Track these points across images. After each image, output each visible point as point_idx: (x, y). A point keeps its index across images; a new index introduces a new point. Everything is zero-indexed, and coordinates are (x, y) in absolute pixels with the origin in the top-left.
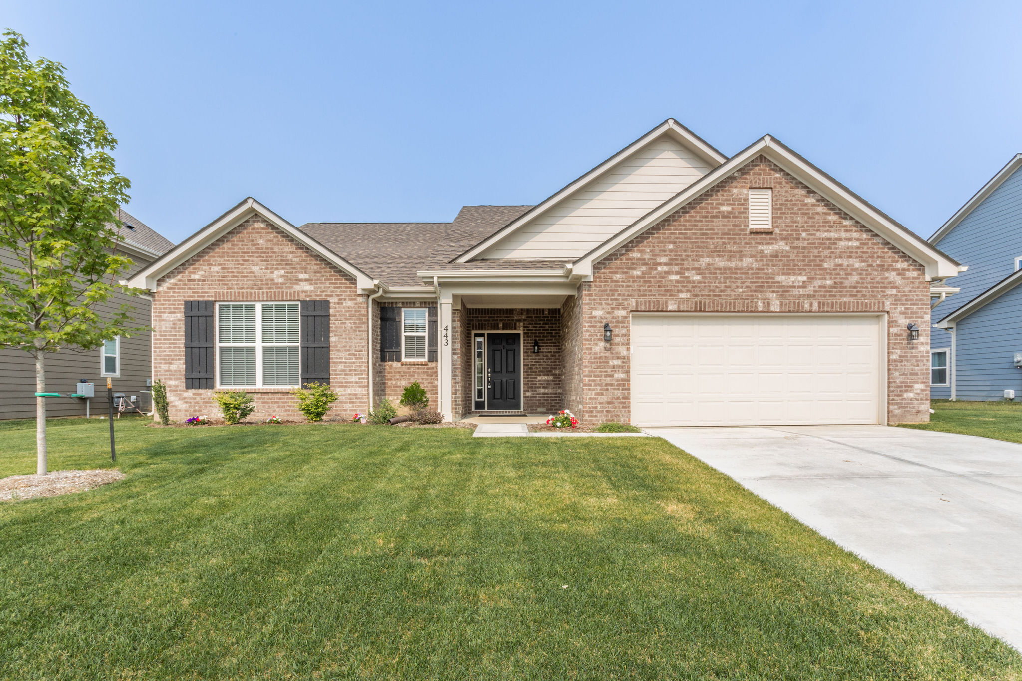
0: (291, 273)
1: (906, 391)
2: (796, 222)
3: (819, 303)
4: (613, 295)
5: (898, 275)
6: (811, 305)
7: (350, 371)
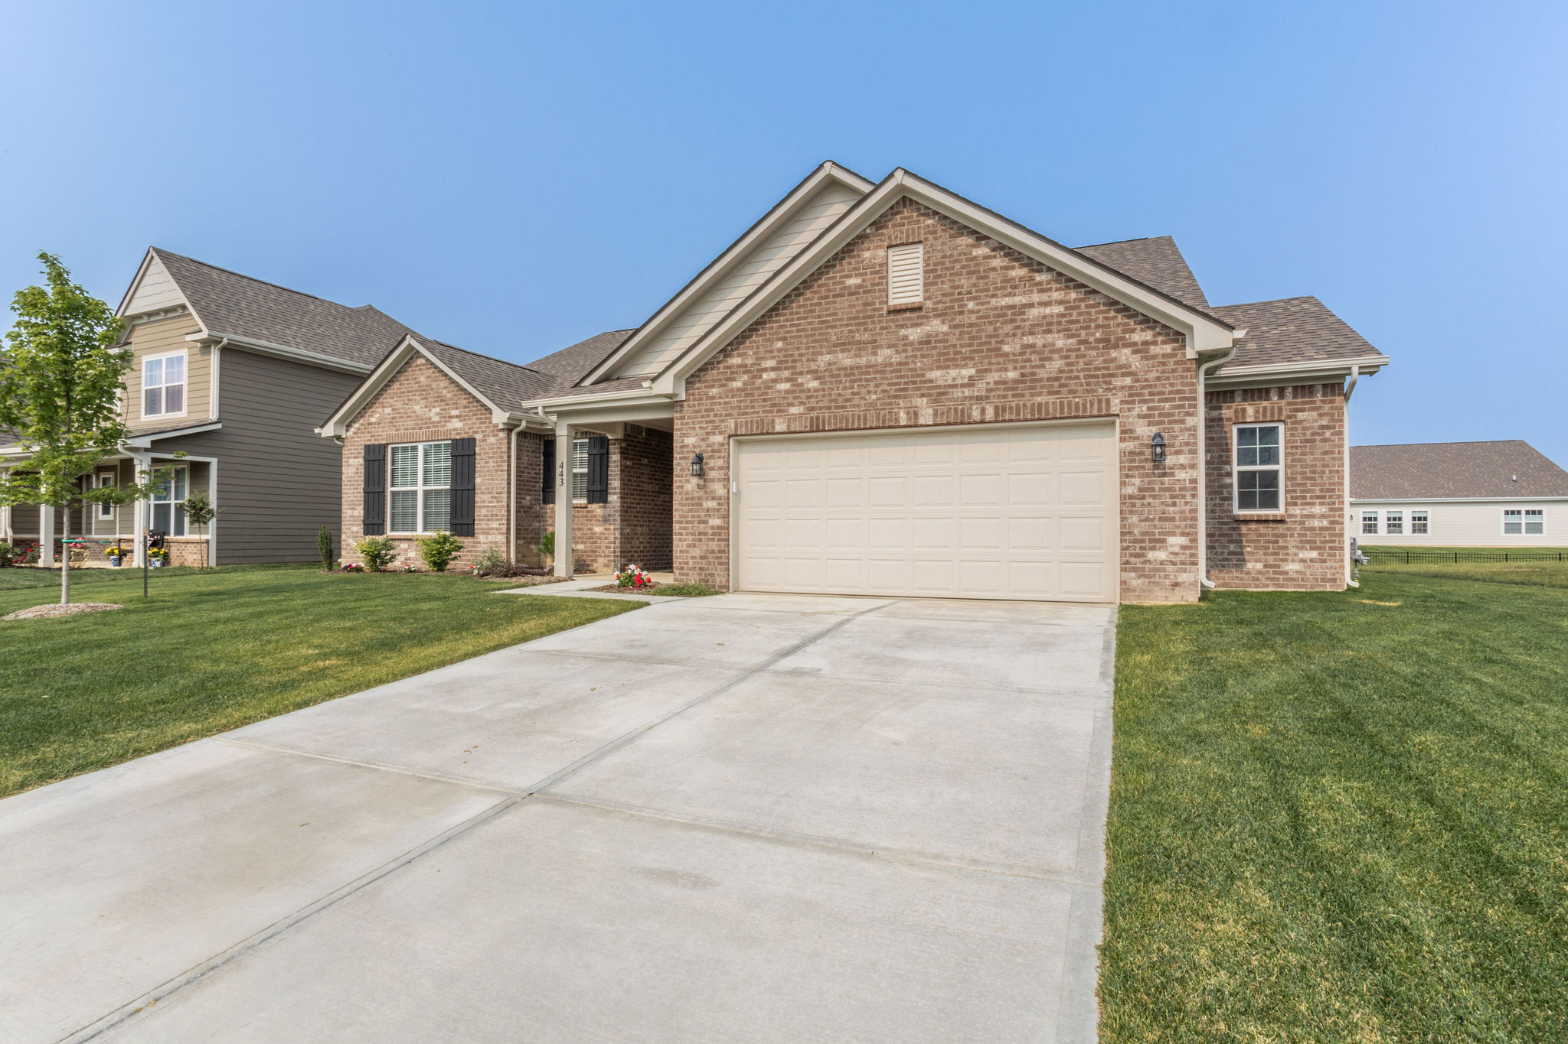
0: (445, 410)
1: (1153, 549)
2: (958, 287)
3: (996, 408)
4: (708, 416)
5: (1135, 352)
6: (983, 411)
7: (492, 515)
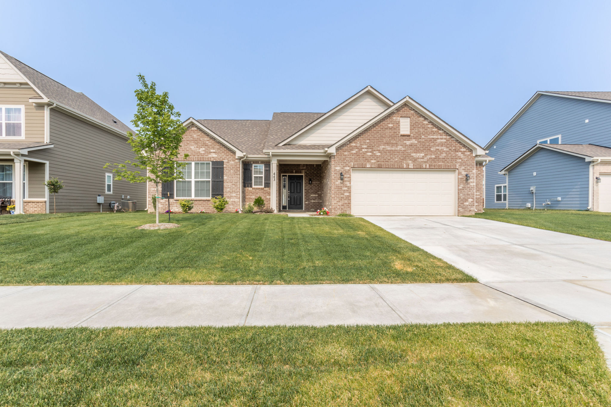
0: (208, 149)
1: (465, 202)
2: (420, 131)
3: (429, 165)
4: (344, 161)
5: (462, 153)
6: (426, 166)
7: (232, 191)
